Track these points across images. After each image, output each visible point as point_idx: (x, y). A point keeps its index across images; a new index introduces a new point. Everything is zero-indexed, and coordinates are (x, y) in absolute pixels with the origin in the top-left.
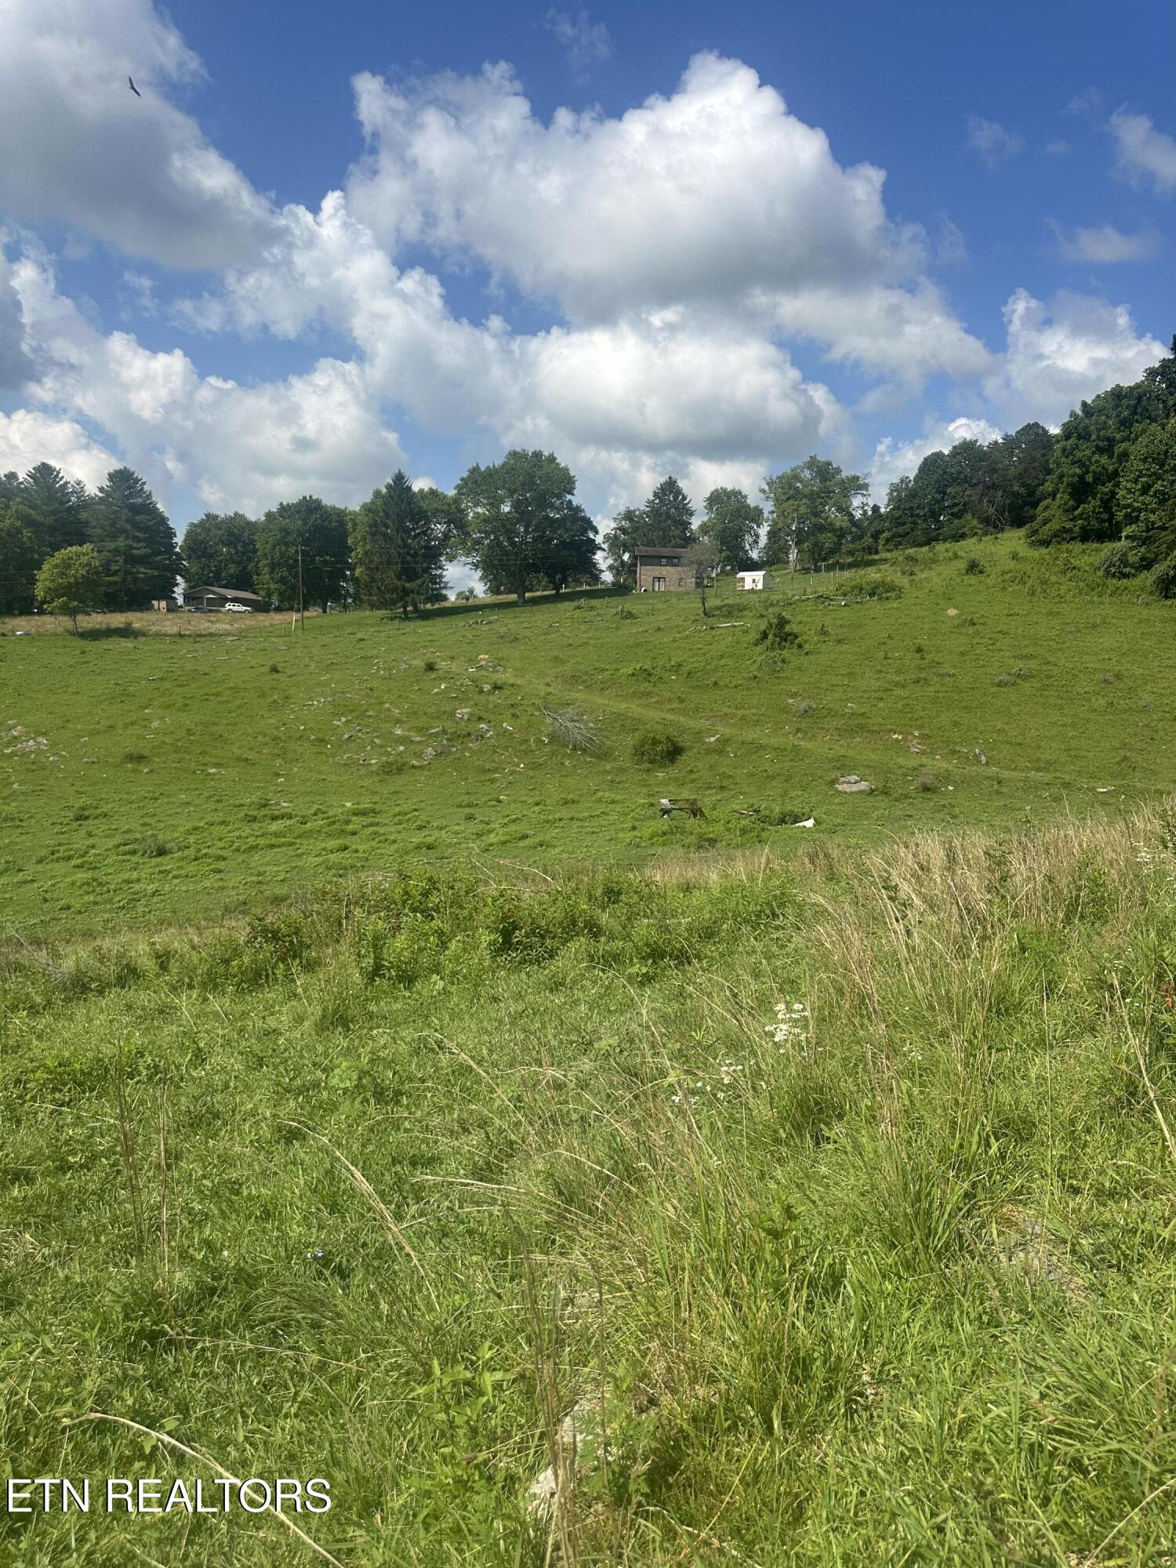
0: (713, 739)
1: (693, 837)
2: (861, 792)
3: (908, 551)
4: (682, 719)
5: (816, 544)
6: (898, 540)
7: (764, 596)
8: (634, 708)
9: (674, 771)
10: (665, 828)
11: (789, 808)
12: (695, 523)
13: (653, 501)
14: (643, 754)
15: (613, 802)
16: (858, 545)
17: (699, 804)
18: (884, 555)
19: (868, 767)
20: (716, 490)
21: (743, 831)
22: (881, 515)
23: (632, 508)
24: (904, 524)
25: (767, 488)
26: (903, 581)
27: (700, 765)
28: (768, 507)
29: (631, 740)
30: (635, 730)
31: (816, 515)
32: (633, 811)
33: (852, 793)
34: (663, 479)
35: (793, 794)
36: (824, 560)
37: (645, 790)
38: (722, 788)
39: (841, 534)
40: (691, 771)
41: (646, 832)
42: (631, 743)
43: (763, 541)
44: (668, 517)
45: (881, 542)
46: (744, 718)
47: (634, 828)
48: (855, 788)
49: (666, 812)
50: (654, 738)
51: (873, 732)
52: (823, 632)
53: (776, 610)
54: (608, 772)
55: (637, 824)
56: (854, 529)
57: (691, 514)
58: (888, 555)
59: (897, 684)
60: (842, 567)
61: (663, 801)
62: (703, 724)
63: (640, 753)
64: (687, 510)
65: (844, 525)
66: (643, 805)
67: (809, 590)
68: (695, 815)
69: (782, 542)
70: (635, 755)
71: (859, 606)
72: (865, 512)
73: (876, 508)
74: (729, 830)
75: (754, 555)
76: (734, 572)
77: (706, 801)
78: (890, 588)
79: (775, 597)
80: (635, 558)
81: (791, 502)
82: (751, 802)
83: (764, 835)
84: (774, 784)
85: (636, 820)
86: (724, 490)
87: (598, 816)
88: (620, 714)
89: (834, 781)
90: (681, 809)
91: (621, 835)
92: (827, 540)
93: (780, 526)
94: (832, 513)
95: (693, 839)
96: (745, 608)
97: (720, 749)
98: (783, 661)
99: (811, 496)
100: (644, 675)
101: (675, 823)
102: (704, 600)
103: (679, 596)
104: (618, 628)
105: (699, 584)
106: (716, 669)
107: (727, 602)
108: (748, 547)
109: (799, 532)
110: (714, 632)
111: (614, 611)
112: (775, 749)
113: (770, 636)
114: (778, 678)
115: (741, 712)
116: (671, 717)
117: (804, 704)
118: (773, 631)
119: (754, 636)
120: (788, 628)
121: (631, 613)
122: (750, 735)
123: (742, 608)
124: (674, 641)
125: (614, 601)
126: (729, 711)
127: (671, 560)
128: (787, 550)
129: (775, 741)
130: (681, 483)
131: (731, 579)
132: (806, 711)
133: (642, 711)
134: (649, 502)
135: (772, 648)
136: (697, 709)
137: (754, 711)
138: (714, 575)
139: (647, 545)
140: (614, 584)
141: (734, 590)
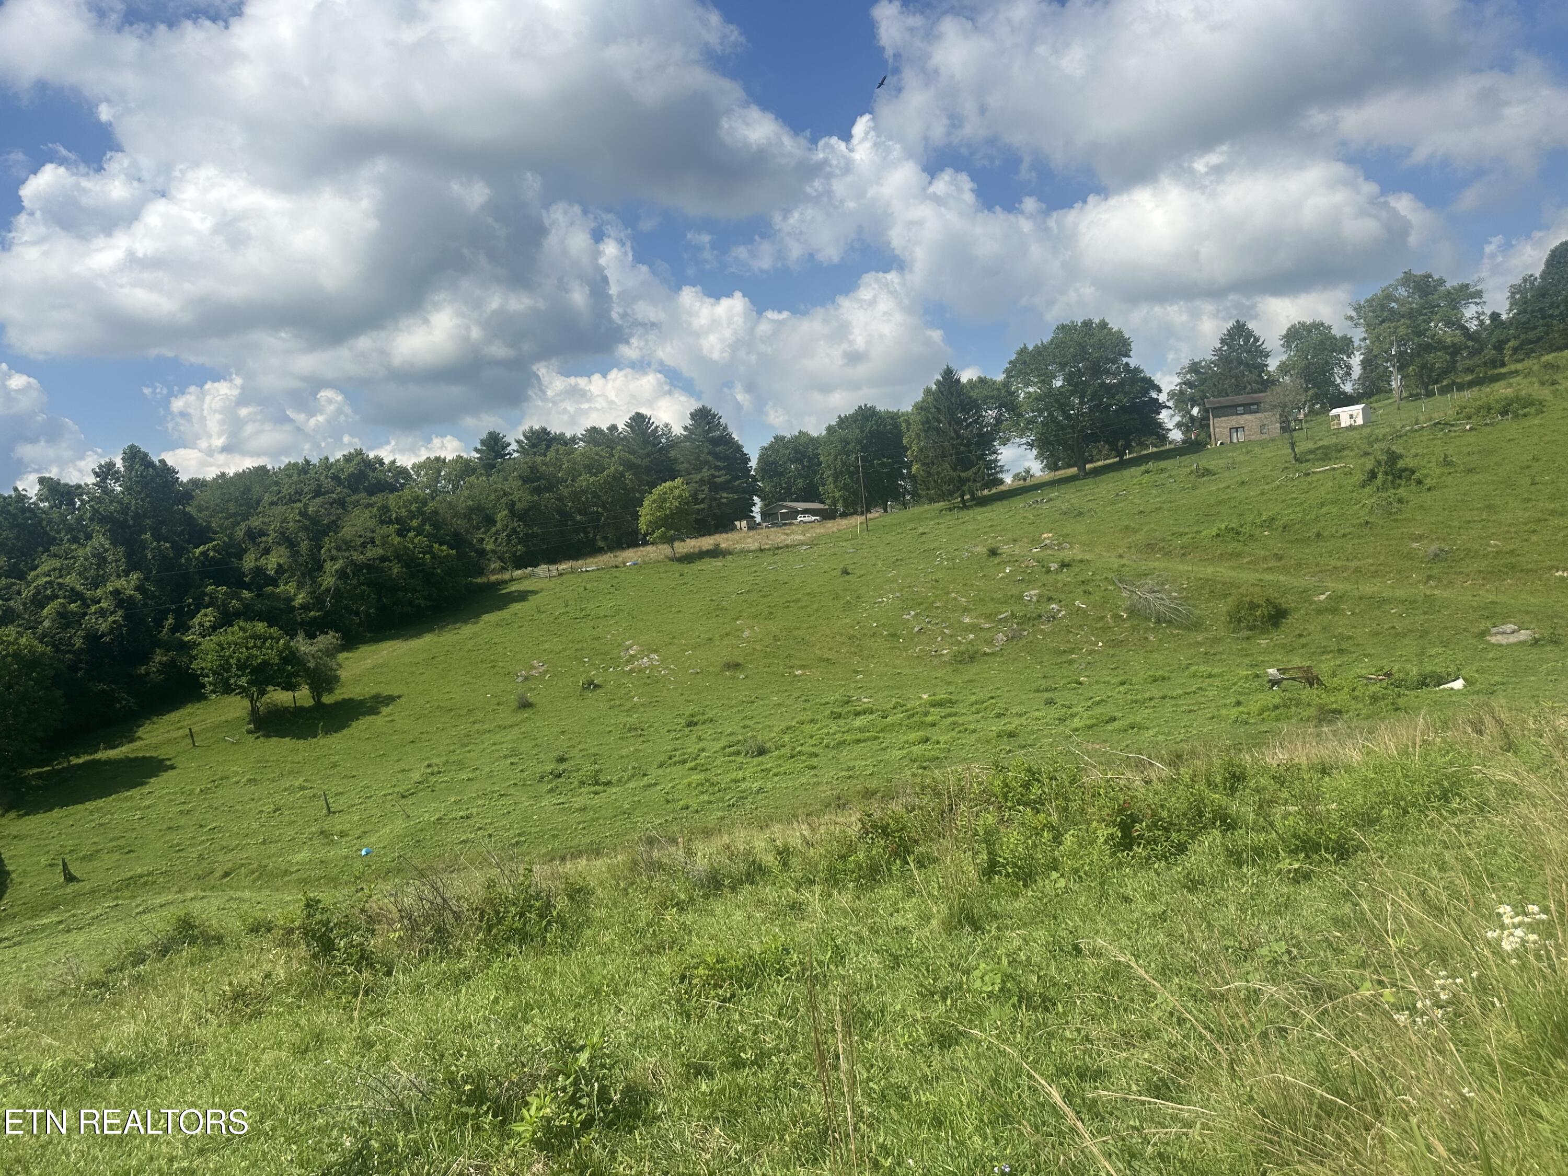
0: (1322, 597)
1: (1312, 709)
2: (1522, 643)
3: (1544, 359)
4: (1282, 578)
5: (1423, 366)
6: (1526, 349)
7: (1367, 430)
8: (1224, 572)
9: (1280, 637)
10: (1277, 701)
11: (1428, 668)
12: (1273, 364)
13: (1220, 349)
14: (1239, 621)
15: (1210, 676)
16: (1476, 360)
17: (1315, 671)
18: (1513, 367)
19: (1527, 613)
20: (1293, 326)
21: (1374, 699)
22: (1503, 323)
23: (1197, 360)
24: (1535, 328)
25: (1354, 314)
26: (1545, 393)
27: (1311, 628)
28: (1358, 335)
29: (1223, 607)
30: (1226, 596)
31: (1419, 334)
32: (1234, 684)
33: (1509, 645)
34: (1230, 324)
35: (1432, 651)
36: (1436, 382)
37: (1247, 661)
38: (1341, 651)
39: (1454, 350)
40: (1300, 636)
41: (1254, 707)
42: (1224, 609)
43: (1357, 371)
44: (1240, 362)
45: (1507, 352)
46: (1357, 570)
47: (1239, 703)
48: (1513, 639)
49: (1274, 682)
50: (1251, 602)
51: (1528, 571)
52: (1447, 462)
53: (1383, 445)
54: (1200, 644)
55: (1241, 699)
56: (1470, 343)
57: (1267, 356)
58: (1519, 366)
59: (1553, 512)
60: (1461, 388)
61: (1271, 671)
62: (1308, 581)
63: (1236, 619)
64: (1261, 352)
65: (1456, 340)
66: (1247, 677)
67: (1422, 418)
68: (1311, 685)
69: (1381, 369)
70: (1230, 622)
71: (1489, 429)
72: (1482, 323)
73: (1495, 316)
74: (1355, 698)
75: (1348, 388)
76: (1325, 410)
77: (1324, 667)
78: (1528, 402)
79: (1380, 432)
80: (1207, 411)
81: (1386, 325)
82: (1380, 664)
83: (1401, 702)
84: (1406, 641)
85: (1240, 693)
86: (1303, 325)
87: (1195, 693)
88: (1207, 580)
89: (1483, 634)
90: (1294, 679)
91: (1224, 712)
92: (1438, 360)
93: (1375, 352)
94: (1439, 328)
95: (1312, 711)
96: (1344, 448)
97: (1333, 607)
98: (1400, 501)
99: (1411, 315)
100: (1231, 535)
101: (1288, 695)
102: (1293, 445)
103: (1262, 444)
104: (1194, 488)
105: (1285, 429)
106: (1317, 519)
107: (1321, 443)
108: (1339, 381)
109: (1401, 355)
110: (1309, 479)
111: (1188, 470)
112: (1403, 602)
113: (1380, 476)
114: (1396, 520)
115: (1354, 564)
116: (1269, 577)
117: (1434, 547)
118: (1382, 469)
119: (1359, 477)
120: (1401, 464)
121: (1207, 470)
122: (1369, 588)
123: (1340, 448)
124: (1263, 494)
125: (1186, 459)
126: (1339, 564)
127: (1249, 408)
128: (1387, 377)
129: (1400, 593)
130: (1251, 325)
131: (1321, 418)
132: (1436, 555)
133: (1233, 574)
134: (1215, 350)
135: (1383, 488)
136: (1300, 565)
137: (1370, 561)
138: (1302, 416)
139: (1219, 396)
140: (1184, 442)
141: (1328, 430)
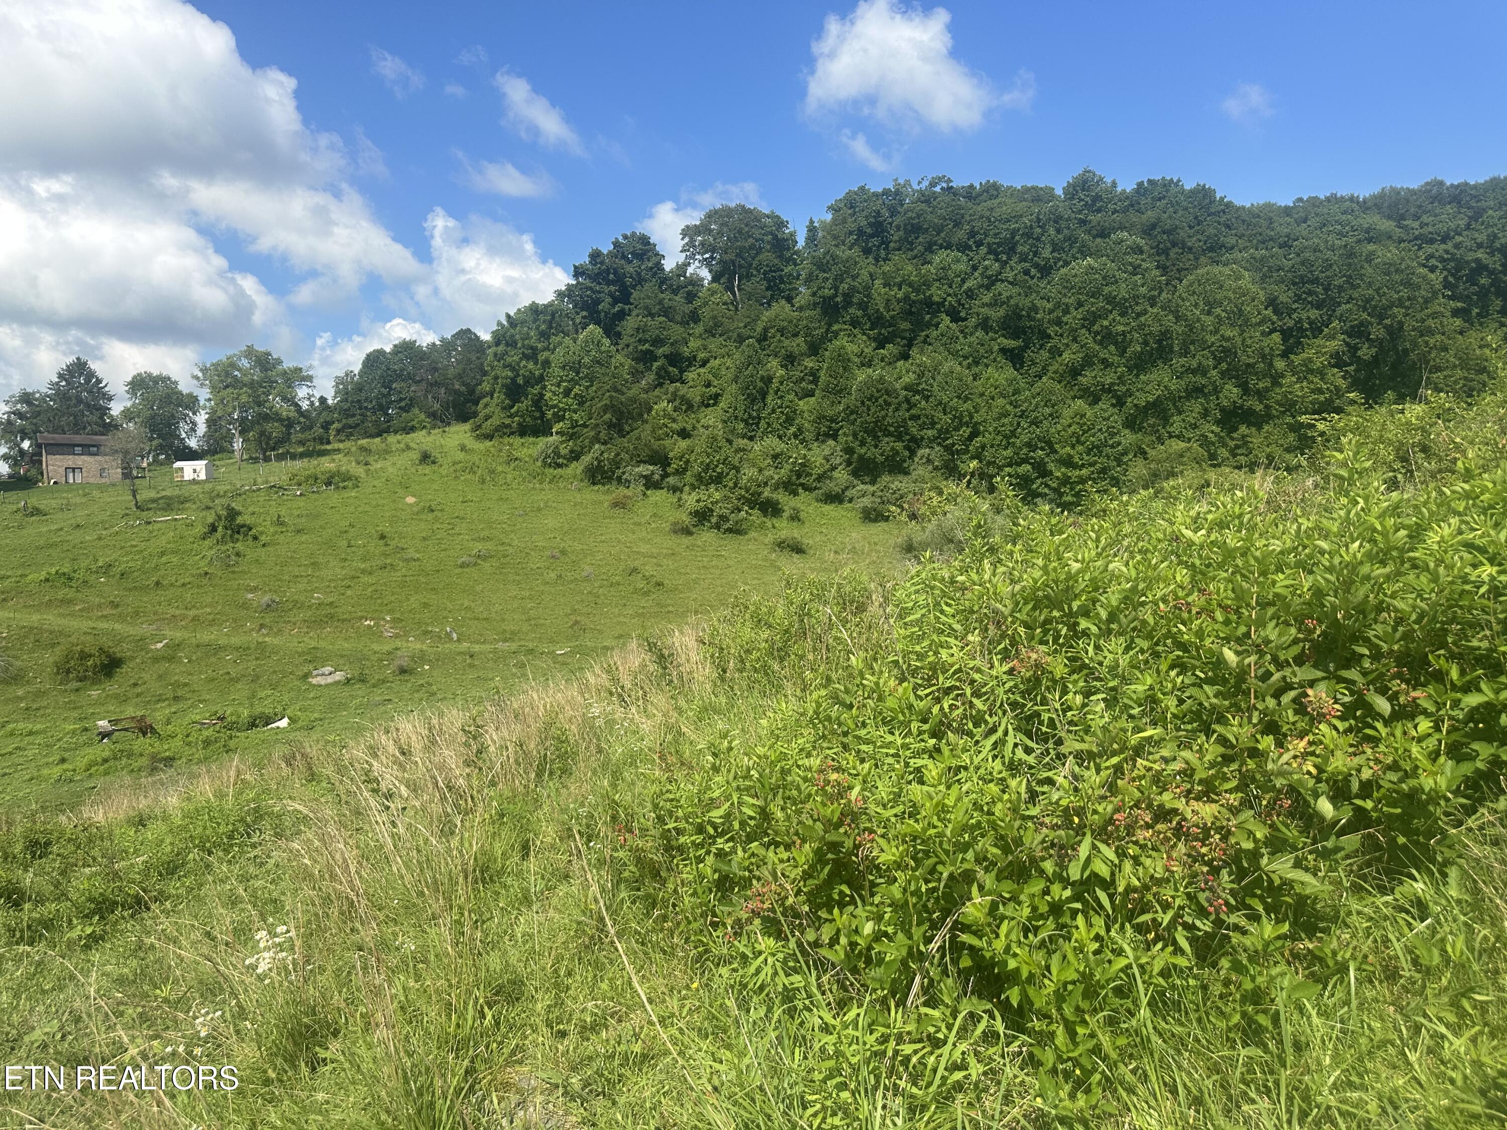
0: (159, 645)
1: (144, 759)
2: (337, 683)
3: (361, 442)
4: (117, 626)
5: (262, 433)
6: (347, 432)
7: (208, 487)
8: (52, 619)
9: (112, 687)
10: (106, 754)
11: (258, 710)
12: (116, 409)
13: (57, 383)
14: (68, 672)
15: (31, 733)
16: (307, 435)
17: (149, 720)
18: (336, 446)
19: (342, 656)
20: (139, 375)
21: (207, 743)
22: (329, 407)
23: (29, 390)
24: (354, 415)
25: (200, 375)
26: (360, 471)
27: (146, 676)
28: (204, 395)
29: (49, 658)
30: (53, 645)
31: (259, 404)
32: (59, 740)
33: (327, 685)
34: (71, 359)
35: (262, 694)
36: (273, 449)
37: (75, 714)
38: (176, 699)
39: (289, 424)
40: (135, 685)
41: (81, 762)
42: (51, 660)
43: (202, 429)
44: (80, 401)
45: (332, 433)
46: (195, 619)
47: (63, 760)
48: (330, 680)
49: (104, 735)
50: (82, 651)
51: (344, 621)
52: (280, 522)
53: (224, 501)
54: (21, 699)
55: (66, 755)
56: (302, 420)
57: (110, 399)
58: (341, 446)
59: (363, 571)
60: (294, 457)
61: (101, 723)
62: (144, 629)
63: (63, 671)
64: (104, 394)
65: (291, 415)
66: (74, 732)
67: (259, 480)
68: (144, 734)
69: (224, 431)
70: (58, 673)
71: (315, 496)
72: (312, 403)
73: (323, 400)
74: (189, 744)
75: (193, 443)
76: (169, 462)
77: (158, 716)
78: (347, 477)
79: (221, 488)
80: (39, 446)
81: (230, 390)
82: (214, 709)
83: (232, 744)
84: (239, 686)
85: (65, 750)
86: (150, 375)
87: (11, 753)
88: (32, 628)
89: (306, 676)
90: (126, 730)
91: (45, 772)
92: (275, 430)
93: (219, 413)
94: (277, 403)
95: (144, 761)
96: (186, 500)
97: (170, 655)
98: (238, 554)
99: (252, 385)
100: (62, 580)
101: (118, 746)
102: (134, 493)
103: (101, 488)
104: (20, 527)
105: (127, 475)
106: (156, 568)
107: (164, 493)
108: (184, 435)
109: (242, 420)
110: (150, 527)
111: (15, 508)
112: (237, 649)
113: (220, 529)
114: (233, 572)
115: (192, 613)
116: (103, 625)
117: (266, 599)
118: (222, 523)
119: (200, 529)
120: (239, 520)
121: (37, 509)
122: (205, 636)
123: (183, 501)
124: (100, 539)
125: (12, 495)
126: (178, 612)
127: (88, 449)
128: (230, 439)
129: (235, 640)
130: (93, 365)
131: (166, 469)
132: (268, 606)
133: (61, 621)
134: (52, 383)
135: (222, 541)
136: (137, 613)
137: (208, 610)
138: (145, 465)
139: (54, 432)
140: (10, 476)
141: (172, 480)
